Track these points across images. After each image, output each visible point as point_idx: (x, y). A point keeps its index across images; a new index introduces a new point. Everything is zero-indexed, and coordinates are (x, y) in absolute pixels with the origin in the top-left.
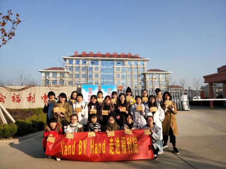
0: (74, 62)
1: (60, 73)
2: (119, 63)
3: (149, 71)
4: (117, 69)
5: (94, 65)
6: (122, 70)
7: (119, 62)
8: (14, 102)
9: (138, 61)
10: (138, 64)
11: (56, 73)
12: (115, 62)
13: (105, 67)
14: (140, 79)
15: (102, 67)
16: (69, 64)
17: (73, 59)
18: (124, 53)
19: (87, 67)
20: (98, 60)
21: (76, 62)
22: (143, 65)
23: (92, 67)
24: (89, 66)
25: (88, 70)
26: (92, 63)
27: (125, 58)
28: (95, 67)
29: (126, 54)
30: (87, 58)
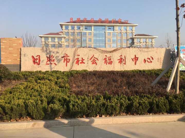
0: (70, 28)
1: (58, 38)
2: (110, 29)
3: (137, 36)
4: (108, 34)
5: (87, 30)
6: (113, 35)
7: (110, 27)
8: (107, 64)
9: (127, 26)
10: (127, 29)
11: (54, 38)
12: (107, 28)
13: (97, 32)
14: (129, 43)
15: (95, 32)
16: (65, 29)
17: (68, 25)
18: (115, 19)
19: (81, 32)
20: (91, 26)
21: (72, 28)
22: (132, 30)
23: (86, 32)
24: (83, 31)
25: (82, 35)
26: (85, 28)
27: (116, 23)
28: (89, 32)
29: (117, 20)
30: (81, 24)
